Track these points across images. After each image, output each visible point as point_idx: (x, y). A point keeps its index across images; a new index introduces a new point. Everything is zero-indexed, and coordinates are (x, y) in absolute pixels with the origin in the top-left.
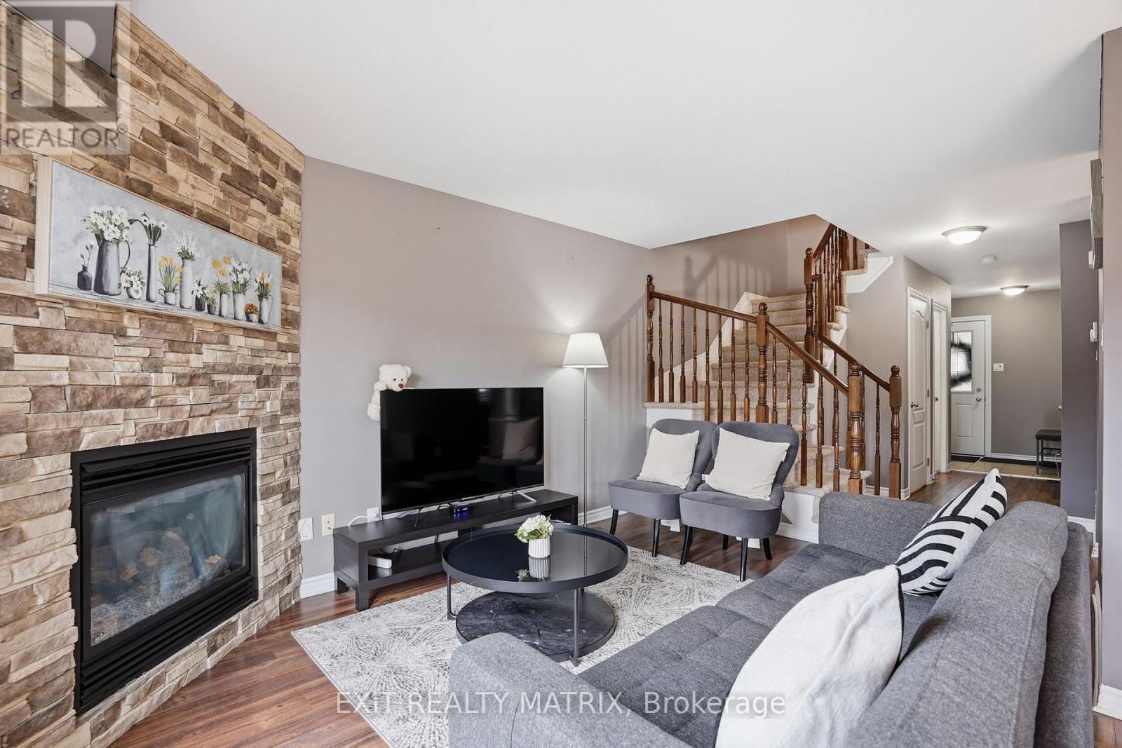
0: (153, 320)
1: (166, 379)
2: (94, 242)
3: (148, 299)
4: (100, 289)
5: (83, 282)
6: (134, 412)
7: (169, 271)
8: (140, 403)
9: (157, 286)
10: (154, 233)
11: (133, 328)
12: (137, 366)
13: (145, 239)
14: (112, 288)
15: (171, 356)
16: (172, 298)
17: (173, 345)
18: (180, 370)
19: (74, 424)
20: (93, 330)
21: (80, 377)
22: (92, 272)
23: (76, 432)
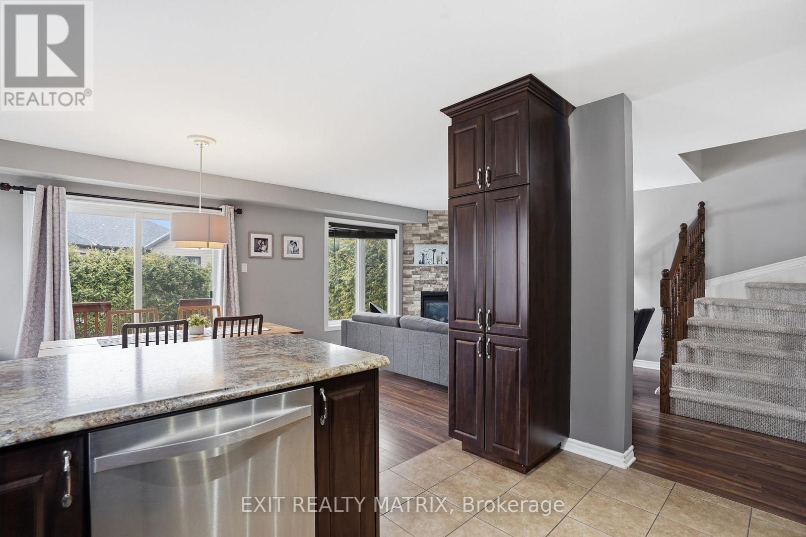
0: (436, 268)
1: (440, 279)
2: (422, 255)
3: (433, 263)
4: (423, 263)
5: (420, 263)
6: (433, 285)
7: (438, 257)
8: (434, 284)
9: (435, 260)
10: (434, 251)
11: (433, 270)
12: (434, 276)
13: (432, 252)
14: (426, 263)
15: (442, 274)
16: (439, 262)
17: (442, 272)
18: (444, 277)
19: (421, 287)
20: (425, 270)
21: (422, 279)
22: (422, 261)
23: (422, 288)
